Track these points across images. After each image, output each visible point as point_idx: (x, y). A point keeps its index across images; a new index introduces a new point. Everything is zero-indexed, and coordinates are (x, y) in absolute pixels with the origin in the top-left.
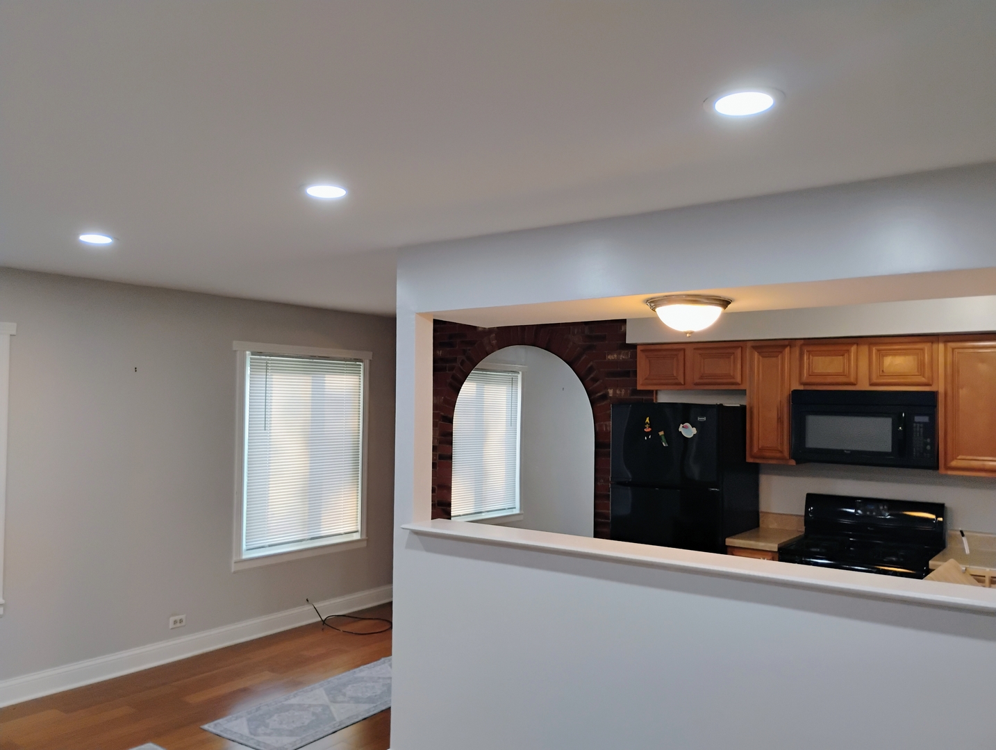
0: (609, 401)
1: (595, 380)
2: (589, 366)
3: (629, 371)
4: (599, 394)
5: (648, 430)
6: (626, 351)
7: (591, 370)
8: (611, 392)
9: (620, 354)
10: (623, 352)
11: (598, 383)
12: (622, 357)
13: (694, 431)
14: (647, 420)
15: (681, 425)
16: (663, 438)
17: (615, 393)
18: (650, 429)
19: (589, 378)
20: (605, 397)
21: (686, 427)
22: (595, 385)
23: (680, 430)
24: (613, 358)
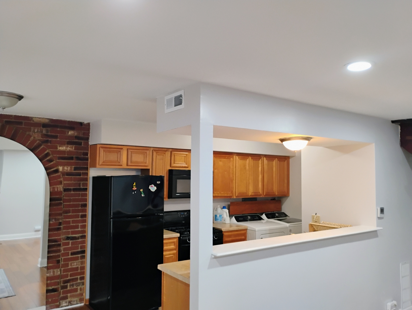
0: (60, 173)
1: (50, 161)
2: (46, 152)
3: (73, 157)
4: (52, 170)
5: (135, 188)
6: (71, 146)
7: (47, 155)
8: (61, 168)
9: (67, 147)
10: (69, 146)
11: (52, 163)
12: (69, 149)
13: (155, 188)
14: (135, 184)
15: (150, 186)
16: (142, 192)
17: (63, 169)
18: (136, 189)
19: (46, 160)
20: (57, 171)
21: (152, 187)
22: (49, 164)
23: (149, 188)
24: (63, 149)
